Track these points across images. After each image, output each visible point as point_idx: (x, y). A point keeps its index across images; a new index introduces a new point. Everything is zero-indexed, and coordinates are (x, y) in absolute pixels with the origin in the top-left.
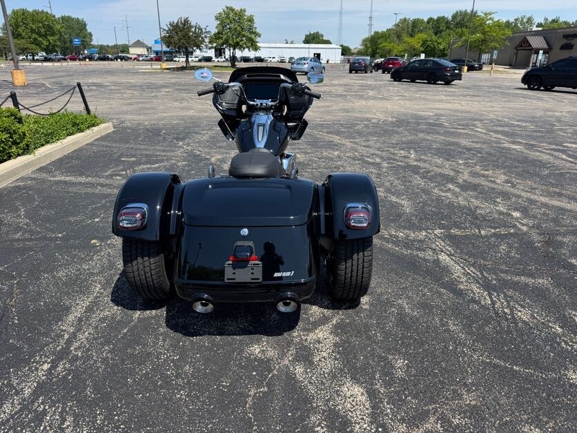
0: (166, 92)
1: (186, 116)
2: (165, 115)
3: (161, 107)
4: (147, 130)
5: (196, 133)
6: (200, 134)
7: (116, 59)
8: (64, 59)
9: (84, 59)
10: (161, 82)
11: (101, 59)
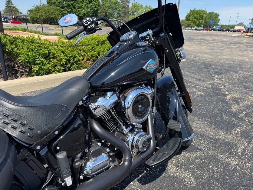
0: (238, 46)
1: (238, 60)
2: (225, 57)
3: (227, 53)
4: (204, 64)
5: (235, 72)
6: (237, 73)
7: (226, 31)
8: (203, 30)
9: (212, 30)
10: (240, 41)
11: (219, 30)
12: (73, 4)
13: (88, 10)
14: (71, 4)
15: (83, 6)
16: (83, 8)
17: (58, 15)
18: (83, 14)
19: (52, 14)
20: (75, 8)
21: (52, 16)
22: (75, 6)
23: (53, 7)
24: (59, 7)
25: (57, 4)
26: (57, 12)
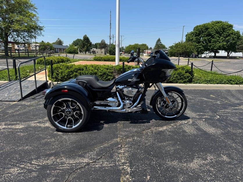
12: (210, 39)
13: (225, 43)
14: (208, 39)
15: (219, 40)
16: (219, 41)
17: (193, 49)
18: (218, 47)
19: (187, 49)
20: (210, 42)
21: (188, 50)
22: (211, 40)
23: (190, 43)
24: (195, 43)
25: (194, 40)
26: (193, 47)
